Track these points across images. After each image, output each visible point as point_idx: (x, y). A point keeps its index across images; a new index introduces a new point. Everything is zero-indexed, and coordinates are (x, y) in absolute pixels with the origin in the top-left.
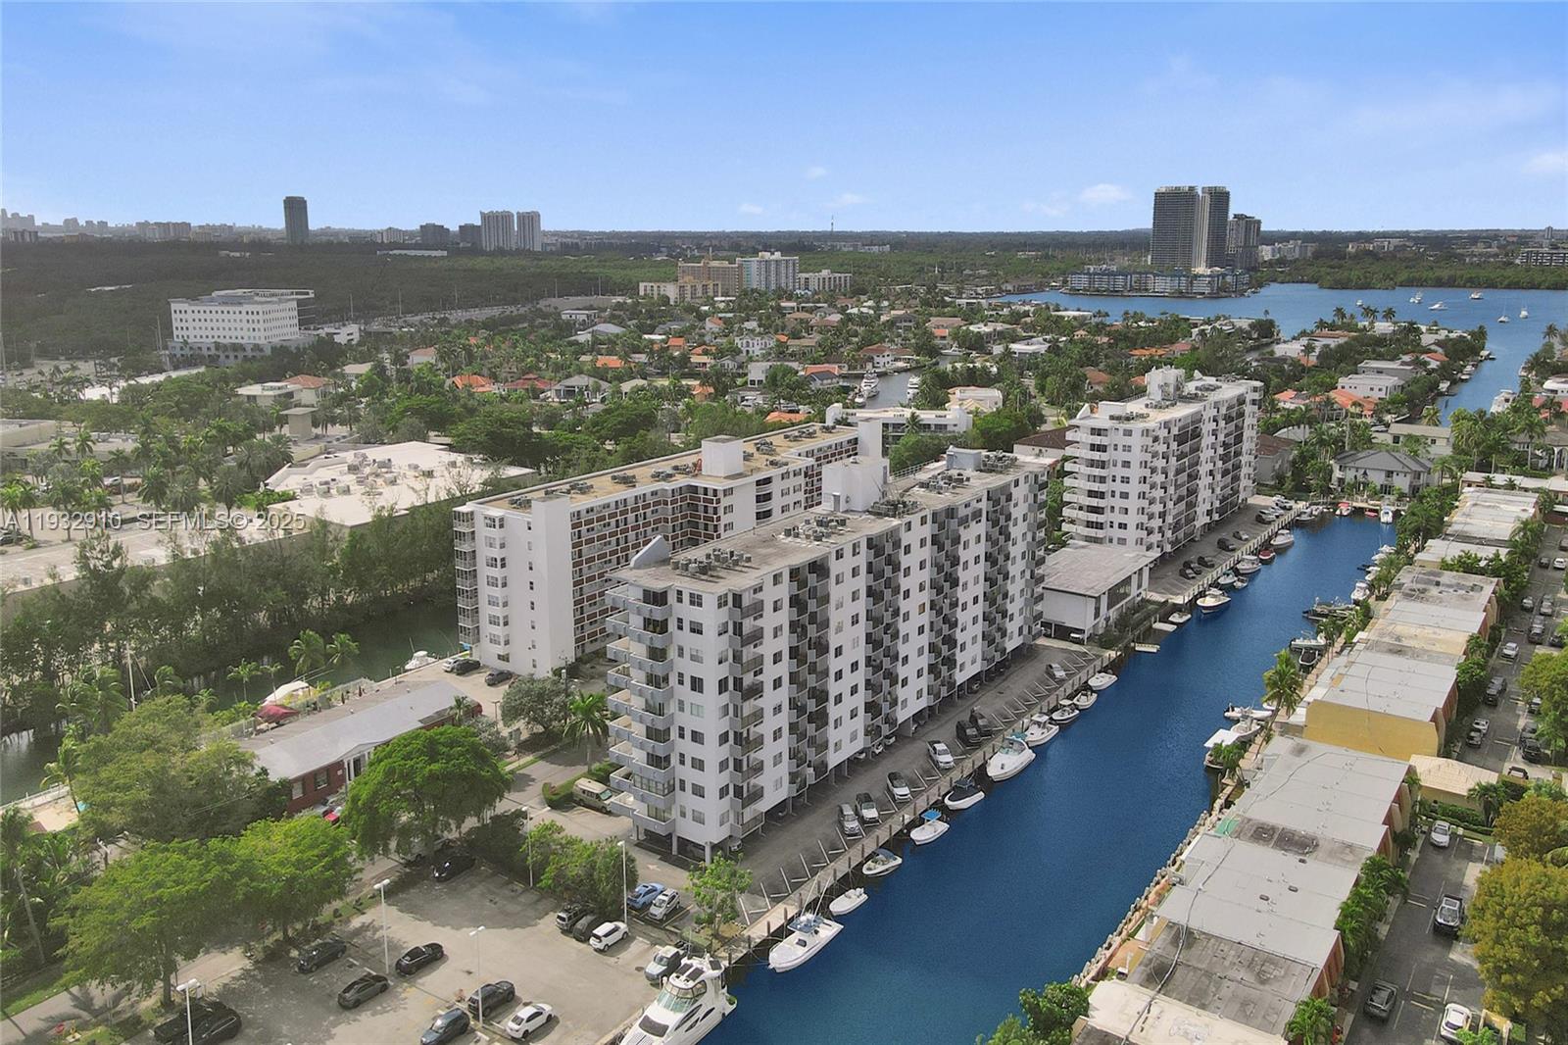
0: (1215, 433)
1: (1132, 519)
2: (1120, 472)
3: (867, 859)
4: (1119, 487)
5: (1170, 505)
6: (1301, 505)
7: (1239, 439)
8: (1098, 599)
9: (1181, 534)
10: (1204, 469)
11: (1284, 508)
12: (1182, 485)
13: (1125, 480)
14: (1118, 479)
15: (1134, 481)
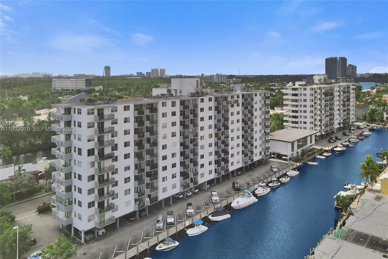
0: (339, 96)
1: (308, 120)
2: (303, 103)
3: (160, 242)
4: (303, 109)
5: (323, 117)
6: (373, 125)
7: (349, 100)
8: (293, 143)
9: (328, 129)
10: (336, 108)
11: (367, 125)
12: (328, 111)
13: (305, 106)
14: (302, 106)
15: (308, 106)
